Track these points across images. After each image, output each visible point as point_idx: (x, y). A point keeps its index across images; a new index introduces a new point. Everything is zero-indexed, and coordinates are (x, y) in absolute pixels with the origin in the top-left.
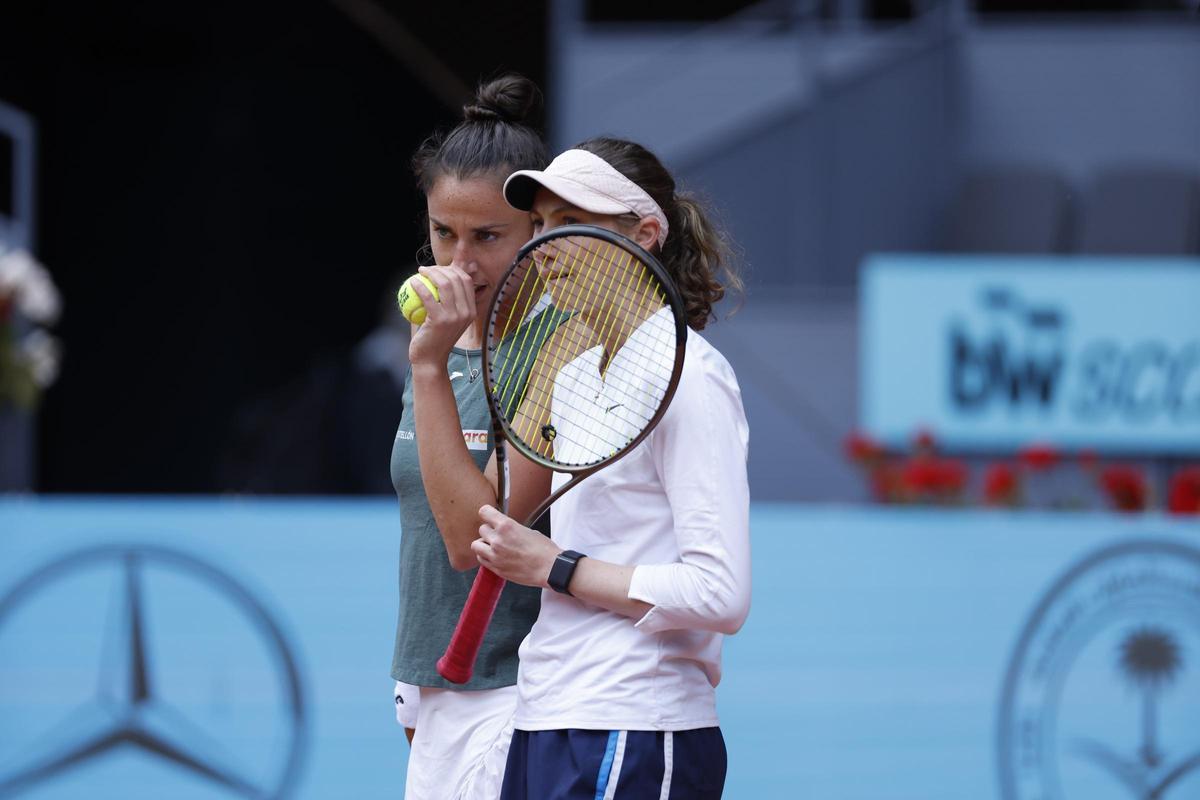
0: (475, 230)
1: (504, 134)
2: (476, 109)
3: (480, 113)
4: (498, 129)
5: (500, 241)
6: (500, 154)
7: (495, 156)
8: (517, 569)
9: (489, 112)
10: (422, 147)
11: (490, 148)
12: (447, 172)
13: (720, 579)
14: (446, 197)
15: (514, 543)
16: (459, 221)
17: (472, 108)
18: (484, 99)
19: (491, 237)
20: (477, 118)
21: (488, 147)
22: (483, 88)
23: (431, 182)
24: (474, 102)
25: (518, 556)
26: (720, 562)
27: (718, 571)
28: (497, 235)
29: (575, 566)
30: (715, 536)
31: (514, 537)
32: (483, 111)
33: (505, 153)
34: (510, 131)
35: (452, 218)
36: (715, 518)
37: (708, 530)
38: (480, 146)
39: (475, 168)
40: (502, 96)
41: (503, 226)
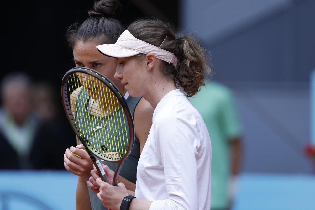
0: (91, 63)
1: (103, 22)
2: (93, 12)
3: (94, 14)
4: (101, 21)
5: (102, 67)
6: (101, 30)
7: (98, 31)
8: (110, 204)
9: (98, 13)
10: (69, 29)
11: (96, 28)
12: (79, 39)
13: (182, 206)
14: (78, 50)
15: (108, 193)
16: (84, 59)
17: (91, 12)
18: (96, 8)
19: (99, 65)
20: (94, 16)
21: (96, 27)
22: (96, 4)
23: (73, 44)
24: (93, 9)
25: (109, 199)
26: (182, 199)
27: (181, 202)
28: (101, 64)
29: (130, 202)
30: (180, 187)
31: (107, 191)
32: (96, 13)
33: (103, 30)
34: (106, 21)
35: (81, 58)
36: (179, 180)
37: (177, 185)
38: (93, 27)
39: (90, 37)
40: (103, 6)
41: (103, 60)
